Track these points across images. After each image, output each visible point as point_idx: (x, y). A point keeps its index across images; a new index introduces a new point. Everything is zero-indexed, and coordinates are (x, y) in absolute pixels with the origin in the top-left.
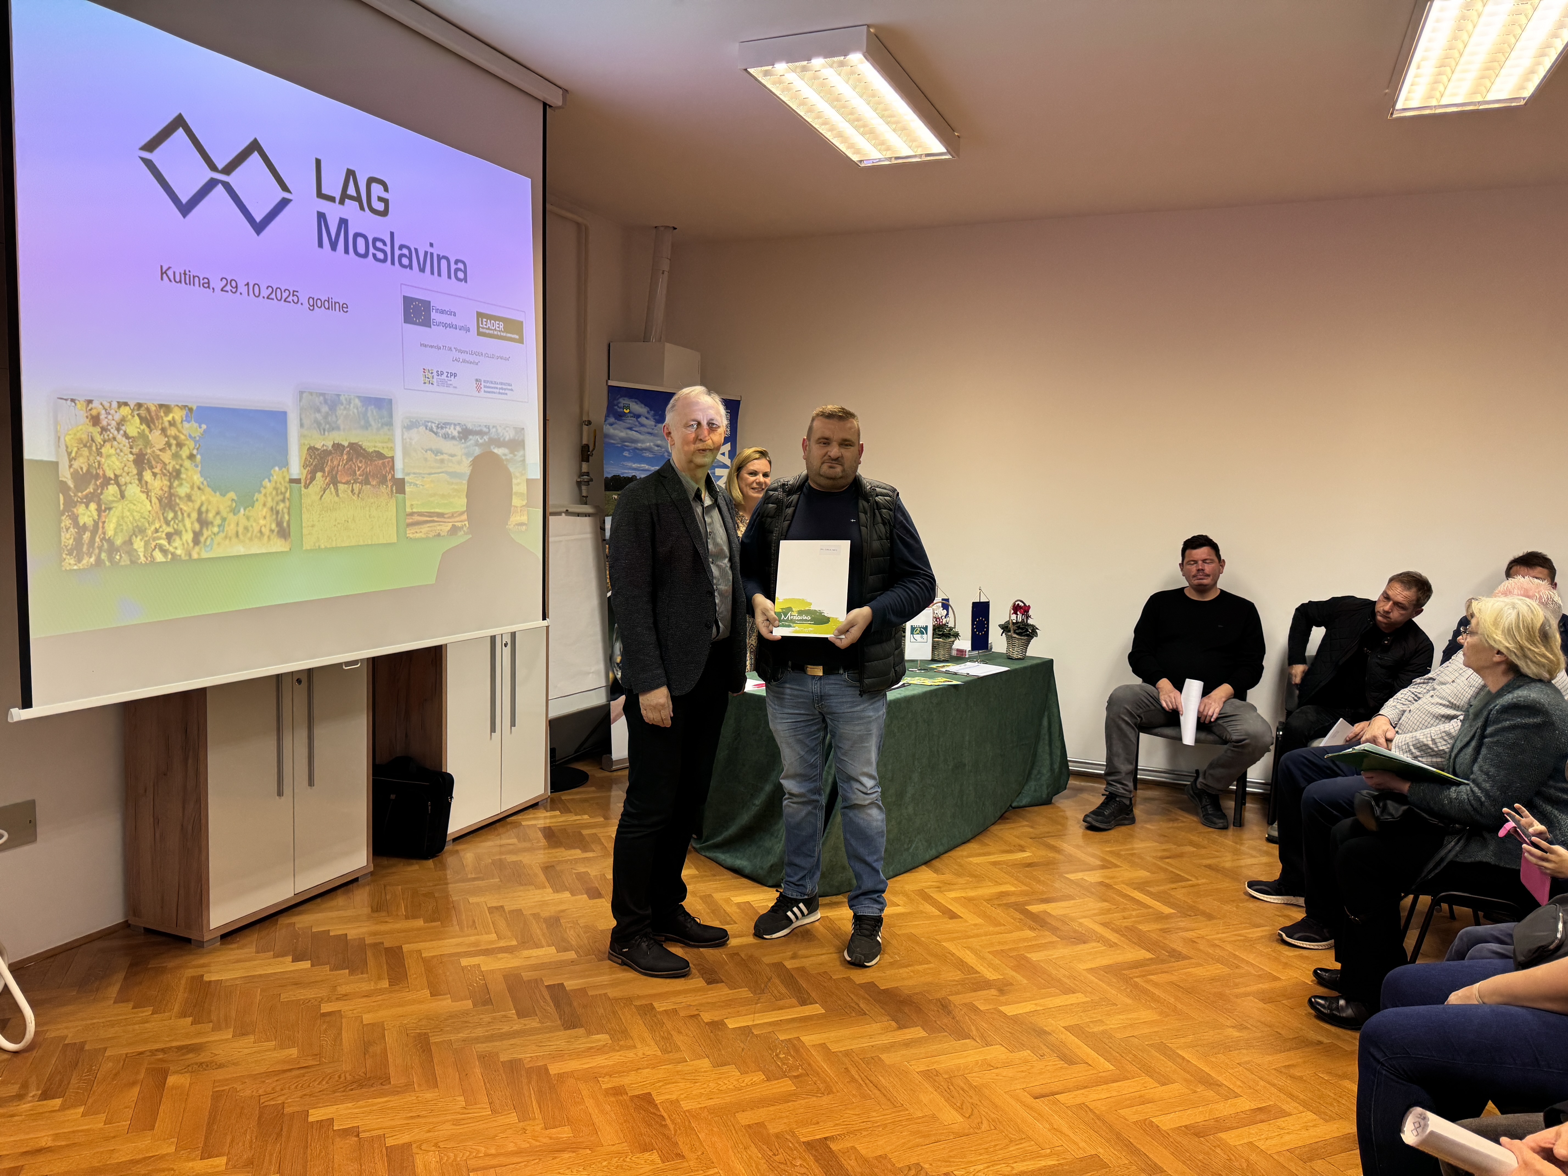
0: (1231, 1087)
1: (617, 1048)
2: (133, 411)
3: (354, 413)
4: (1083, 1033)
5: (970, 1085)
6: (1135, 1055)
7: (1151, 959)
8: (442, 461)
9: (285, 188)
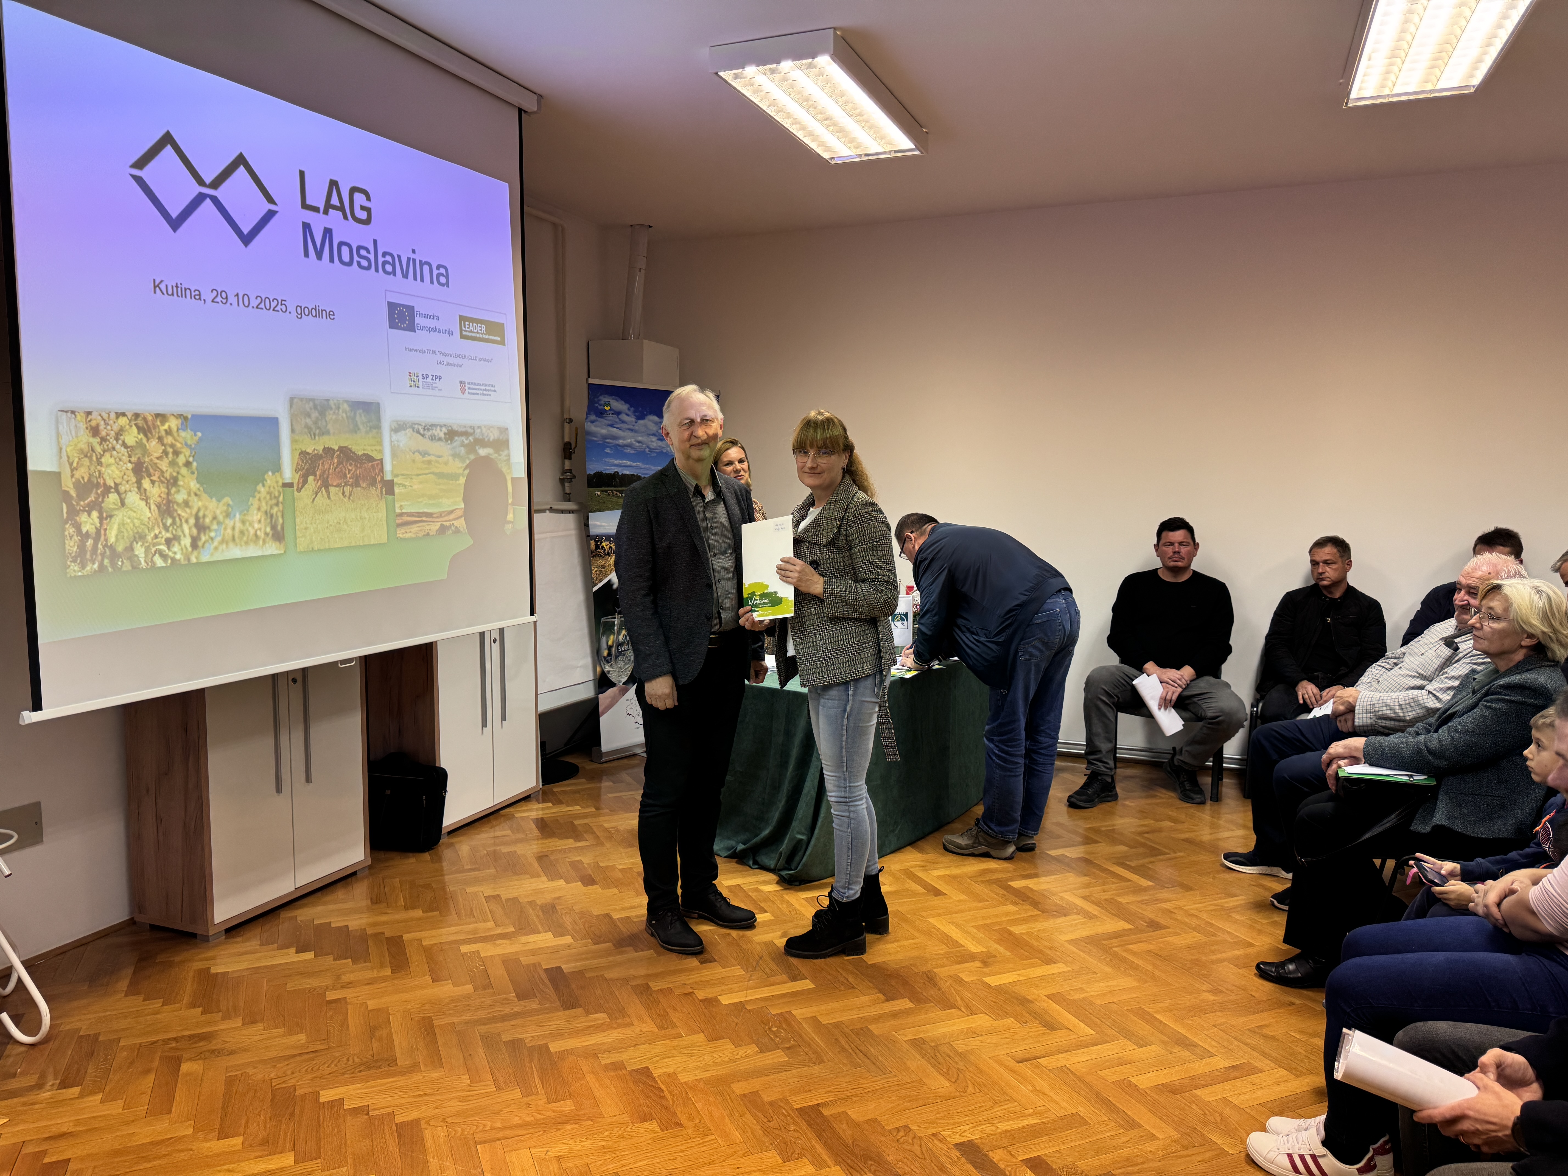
0: (1207, 1047)
1: (615, 1026)
2: (130, 421)
3: (342, 417)
4: (1064, 1000)
5: (956, 1051)
6: (1114, 1021)
7: (1131, 929)
8: (429, 462)
9: (270, 200)
